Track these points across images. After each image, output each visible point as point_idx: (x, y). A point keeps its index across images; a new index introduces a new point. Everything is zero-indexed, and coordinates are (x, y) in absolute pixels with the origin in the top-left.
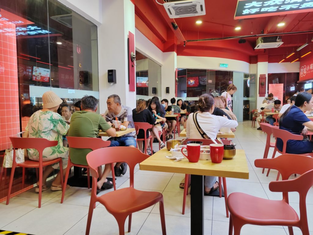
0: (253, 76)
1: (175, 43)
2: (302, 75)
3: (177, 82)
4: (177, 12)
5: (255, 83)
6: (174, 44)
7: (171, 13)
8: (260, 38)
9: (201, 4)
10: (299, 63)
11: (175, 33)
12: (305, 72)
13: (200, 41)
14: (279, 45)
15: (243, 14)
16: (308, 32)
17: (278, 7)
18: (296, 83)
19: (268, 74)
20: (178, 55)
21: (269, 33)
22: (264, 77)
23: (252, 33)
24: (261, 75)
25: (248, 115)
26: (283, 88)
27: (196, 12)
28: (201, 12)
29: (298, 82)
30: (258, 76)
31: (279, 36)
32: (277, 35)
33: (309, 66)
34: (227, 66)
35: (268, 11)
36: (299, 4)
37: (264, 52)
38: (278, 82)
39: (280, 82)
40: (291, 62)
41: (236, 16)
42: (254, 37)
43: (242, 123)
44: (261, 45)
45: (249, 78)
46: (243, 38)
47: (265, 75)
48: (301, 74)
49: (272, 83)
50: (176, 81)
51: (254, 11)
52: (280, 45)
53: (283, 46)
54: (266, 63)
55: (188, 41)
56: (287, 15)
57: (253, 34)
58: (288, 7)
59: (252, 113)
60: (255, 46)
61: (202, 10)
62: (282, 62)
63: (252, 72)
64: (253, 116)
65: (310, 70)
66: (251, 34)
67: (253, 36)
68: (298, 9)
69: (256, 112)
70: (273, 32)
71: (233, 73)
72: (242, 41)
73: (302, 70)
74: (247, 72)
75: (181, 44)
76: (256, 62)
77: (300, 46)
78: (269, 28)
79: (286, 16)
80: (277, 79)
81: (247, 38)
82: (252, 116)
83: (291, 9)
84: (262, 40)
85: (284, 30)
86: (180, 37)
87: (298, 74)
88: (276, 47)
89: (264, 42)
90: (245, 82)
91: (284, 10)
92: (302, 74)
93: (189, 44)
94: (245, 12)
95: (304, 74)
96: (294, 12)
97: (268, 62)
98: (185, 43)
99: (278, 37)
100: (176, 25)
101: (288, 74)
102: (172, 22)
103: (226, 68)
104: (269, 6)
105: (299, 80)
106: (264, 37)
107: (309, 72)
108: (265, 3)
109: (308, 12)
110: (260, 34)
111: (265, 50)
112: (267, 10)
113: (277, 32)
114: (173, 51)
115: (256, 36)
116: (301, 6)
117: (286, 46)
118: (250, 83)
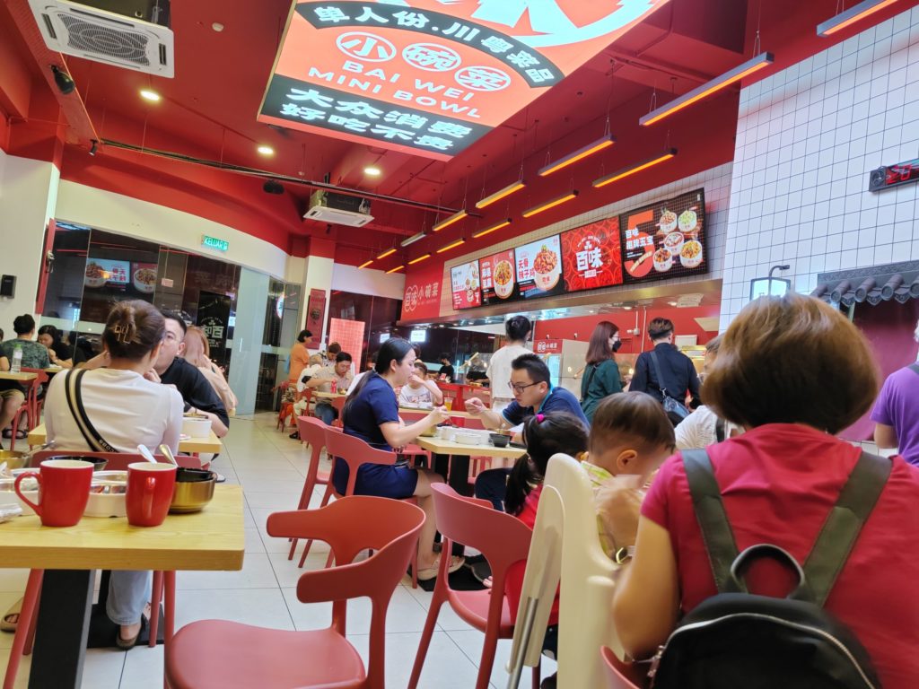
0: (295, 290)
1: (59, 134)
2: (408, 308)
3: (47, 265)
4: (78, 38)
5: (298, 310)
6: (55, 137)
7: (53, 35)
8: (319, 193)
9: (163, 43)
10: (402, 276)
11: (60, 104)
12: (414, 302)
13: (149, 155)
14: (364, 221)
15: (282, 112)
16: (428, 206)
17: (368, 125)
18: (394, 325)
19: (332, 291)
20: (63, 176)
21: (342, 184)
22: (320, 297)
23: (301, 173)
24: (314, 291)
25: (271, 394)
26: (363, 334)
27: (145, 61)
28: (161, 66)
29: (398, 323)
30: (307, 293)
31: (366, 200)
32: (361, 196)
33: (424, 290)
34: (225, 248)
35: (346, 126)
36: (413, 134)
37: (328, 231)
38: (354, 318)
39: (358, 318)
40: (386, 271)
41: (262, 113)
42: (307, 186)
43: (252, 416)
44: (321, 212)
45: (283, 293)
46: (276, 181)
47: (324, 291)
48: (406, 304)
49: (339, 316)
50: (45, 260)
51: (311, 115)
52: (364, 224)
53: (372, 227)
54: (329, 262)
55: (107, 142)
56: (386, 150)
57: (303, 177)
58: (390, 133)
59: (282, 391)
60: (305, 210)
61: (163, 60)
62: (366, 267)
63: (292, 279)
64: (284, 400)
65: (424, 298)
66: (299, 177)
67: (304, 183)
68: (410, 144)
69: (291, 390)
70: (353, 187)
71: (242, 270)
72: (272, 188)
73: (408, 294)
74: (280, 276)
75: (79, 146)
76: (304, 253)
77: (409, 237)
78: (344, 172)
79: (384, 152)
80: (353, 310)
81: (287, 182)
82: (279, 399)
83: (397, 140)
84: (325, 199)
85: (377, 188)
86: (80, 125)
87: (400, 303)
88: (356, 224)
89: (330, 205)
90: (272, 304)
91: (381, 137)
92: (408, 305)
93: (108, 151)
94: (289, 109)
95: (412, 306)
96: (401, 149)
97: (333, 260)
98: (96, 145)
99: (363, 202)
100: (70, 78)
101: (377, 298)
102: (54, 64)
103: (223, 251)
104: (348, 115)
105: (399, 319)
106: (330, 193)
107: (423, 303)
108: (339, 102)
109: (430, 159)
110: (322, 182)
111: (329, 225)
112: (342, 124)
113: (361, 188)
114: (49, 159)
115: (310, 184)
116: (418, 140)
117: (378, 228)
118: (284, 308)
